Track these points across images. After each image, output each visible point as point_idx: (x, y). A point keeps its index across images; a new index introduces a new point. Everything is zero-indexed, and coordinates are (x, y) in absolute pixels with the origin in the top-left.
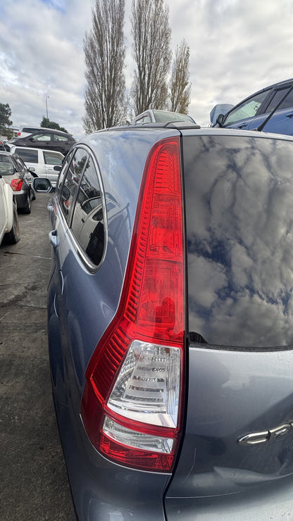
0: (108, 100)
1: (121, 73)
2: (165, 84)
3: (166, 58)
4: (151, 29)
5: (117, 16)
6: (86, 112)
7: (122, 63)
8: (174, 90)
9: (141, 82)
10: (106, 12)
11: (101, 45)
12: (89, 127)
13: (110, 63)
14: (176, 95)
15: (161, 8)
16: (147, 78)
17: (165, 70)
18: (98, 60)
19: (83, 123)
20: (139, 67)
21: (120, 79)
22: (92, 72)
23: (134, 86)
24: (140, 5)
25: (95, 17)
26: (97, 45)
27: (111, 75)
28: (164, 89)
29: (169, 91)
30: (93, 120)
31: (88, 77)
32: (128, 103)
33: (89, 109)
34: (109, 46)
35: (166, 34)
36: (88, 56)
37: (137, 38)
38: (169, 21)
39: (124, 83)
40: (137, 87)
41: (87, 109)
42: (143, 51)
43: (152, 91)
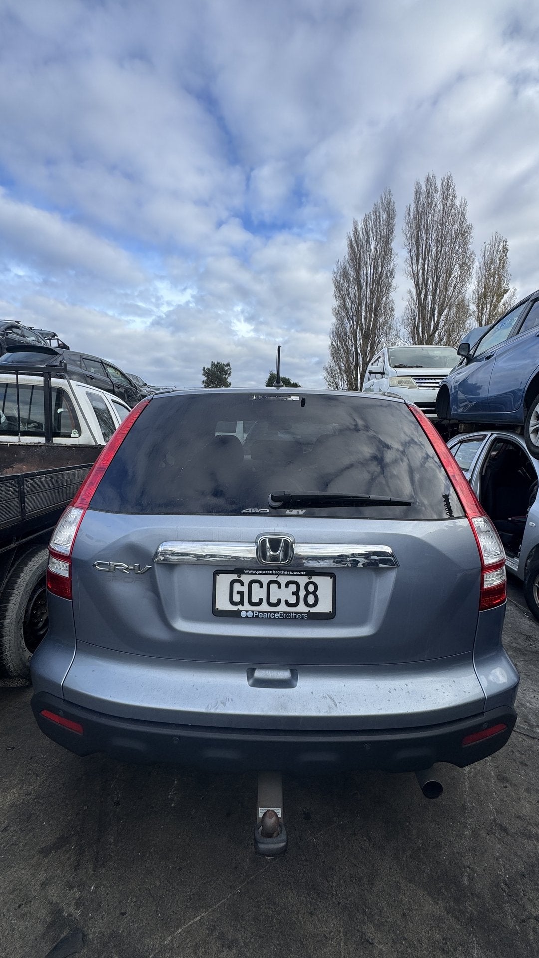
0: (366, 337)
1: (387, 298)
2: (463, 300)
3: (464, 263)
4: (437, 235)
5: (384, 233)
6: (331, 358)
7: (388, 286)
8: (481, 304)
9: (422, 306)
10: (367, 232)
11: (358, 271)
12: (334, 377)
13: (371, 290)
14: (487, 309)
15: (452, 205)
16: (430, 298)
17: (463, 279)
18: (353, 291)
19: (325, 374)
20: (417, 285)
21: (385, 307)
22: (344, 306)
23: (408, 312)
24: (418, 211)
25: (351, 242)
26: (352, 273)
27: (371, 304)
28: (462, 308)
29: (473, 307)
30: (340, 368)
31: (337, 313)
32: (397, 336)
33: (335, 353)
34: (370, 270)
35: (463, 234)
36: (339, 288)
37: (414, 250)
38: (467, 216)
39: (392, 310)
40: (412, 312)
41: (332, 354)
42: (424, 265)
43: (440, 314)
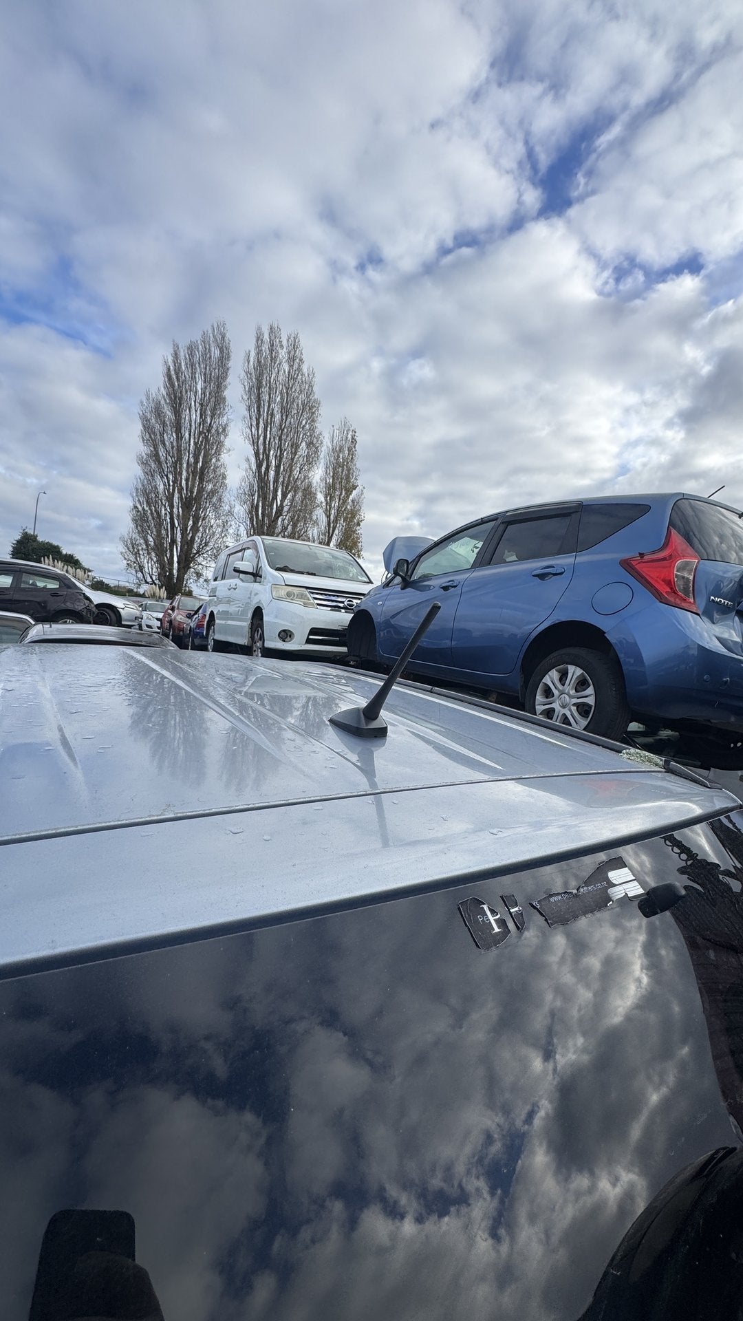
0: (187, 504)
1: (218, 460)
2: (310, 486)
3: (311, 443)
4: (282, 398)
5: (215, 373)
6: (132, 525)
7: (220, 444)
8: (329, 496)
9: (262, 480)
10: (193, 365)
11: (177, 413)
12: (137, 554)
13: (196, 444)
14: (335, 504)
15: (299, 369)
16: (272, 473)
17: (310, 462)
18: (170, 437)
19: (122, 548)
20: (257, 454)
21: (214, 471)
22: (156, 456)
23: (245, 485)
24: (259, 362)
25: (169, 369)
26: (168, 413)
27: (196, 462)
28: (308, 493)
29: (320, 497)
30: (146, 542)
31: (144, 463)
32: (230, 513)
33: (140, 520)
34: (195, 416)
35: (310, 408)
36: (147, 428)
37: (253, 409)
38: (315, 389)
39: (224, 477)
40: (251, 486)
41: (135, 521)
42: (265, 430)
43: (284, 496)
